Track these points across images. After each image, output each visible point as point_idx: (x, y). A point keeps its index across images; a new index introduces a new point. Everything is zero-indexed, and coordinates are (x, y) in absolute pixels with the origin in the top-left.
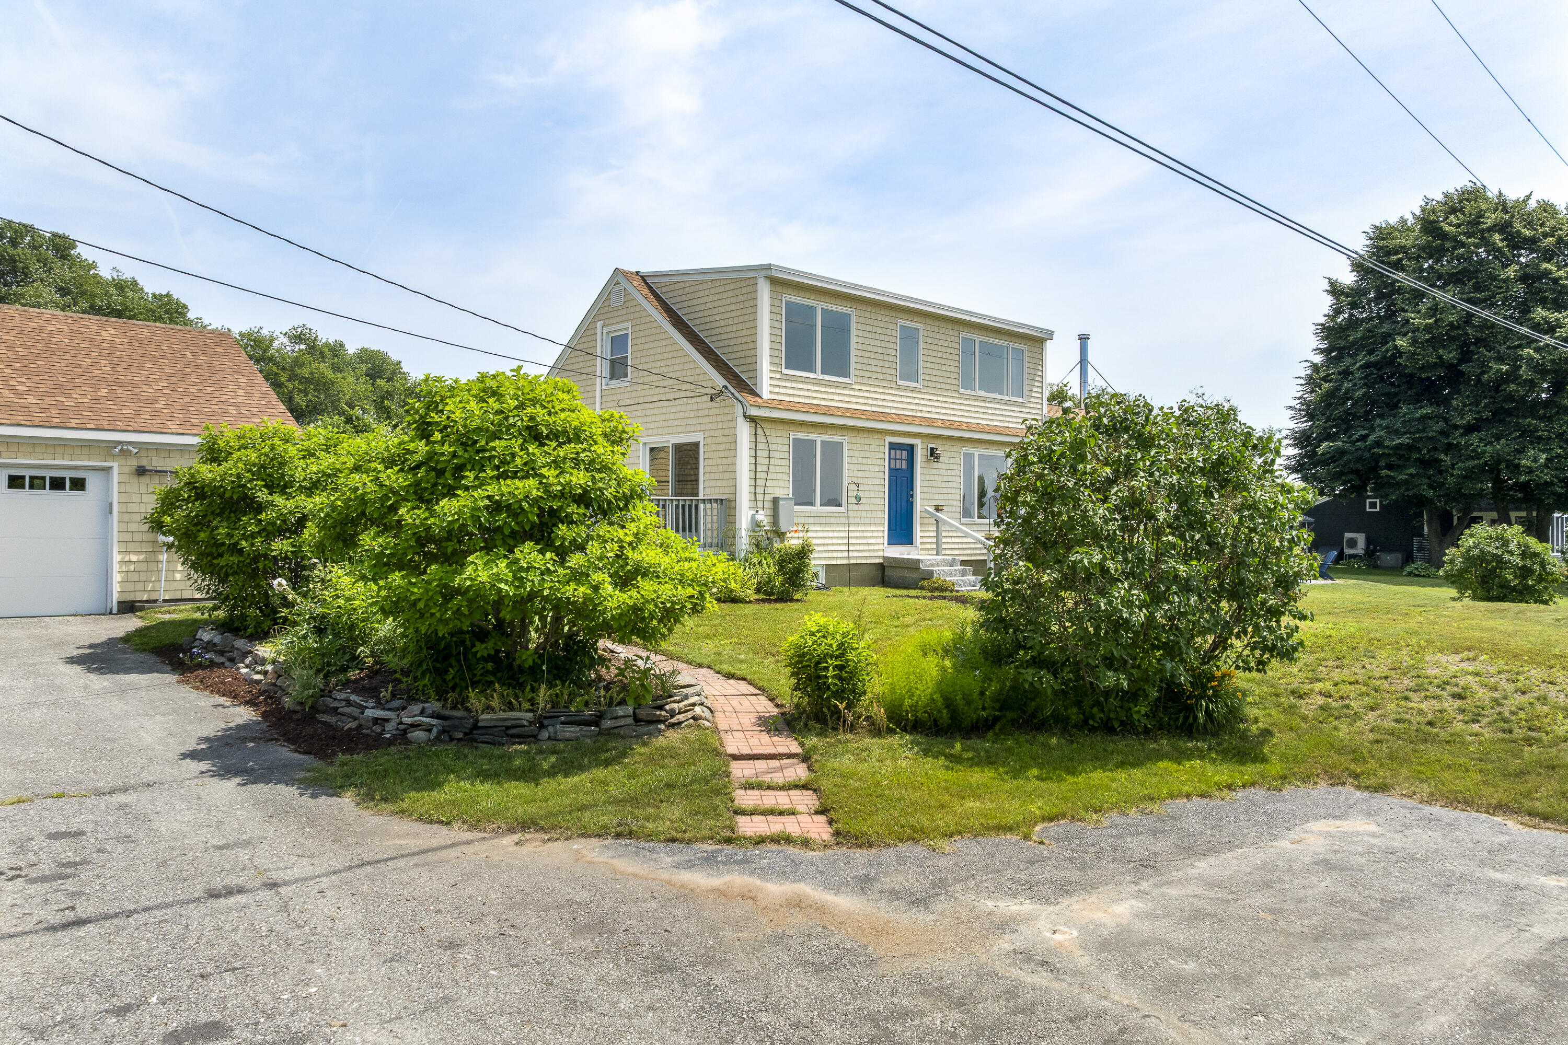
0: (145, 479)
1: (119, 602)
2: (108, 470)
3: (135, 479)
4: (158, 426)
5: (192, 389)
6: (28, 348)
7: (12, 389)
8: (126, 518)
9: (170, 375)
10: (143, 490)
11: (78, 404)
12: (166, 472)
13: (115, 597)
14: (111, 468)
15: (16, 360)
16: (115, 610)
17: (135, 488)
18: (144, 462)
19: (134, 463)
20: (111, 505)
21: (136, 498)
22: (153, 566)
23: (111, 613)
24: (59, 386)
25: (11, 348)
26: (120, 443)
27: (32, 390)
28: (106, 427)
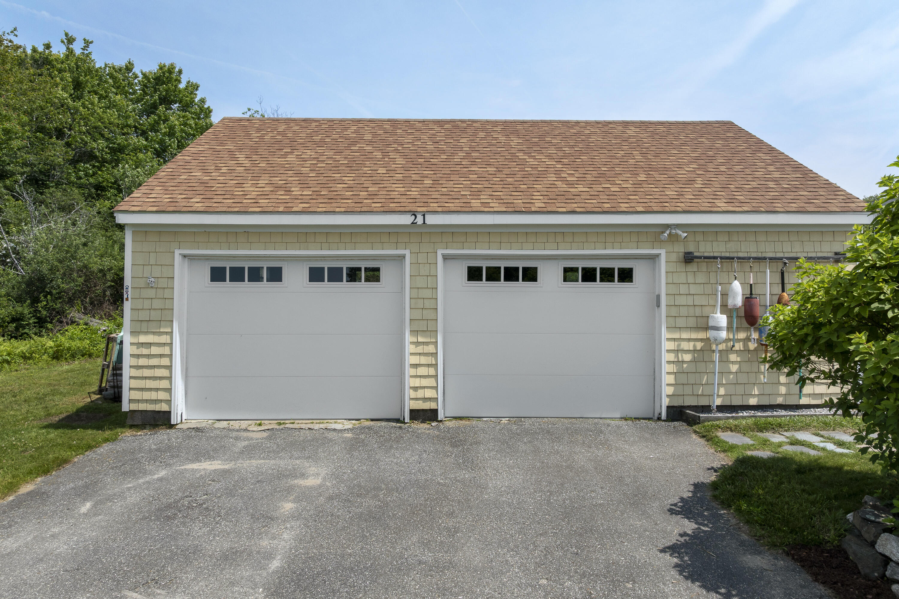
0: (693, 267)
1: (668, 407)
2: (654, 258)
3: (681, 267)
4: (705, 206)
5: (723, 168)
6: (572, 147)
7: (564, 180)
8: (674, 312)
9: (697, 158)
10: (691, 280)
11: (623, 190)
12: (715, 258)
13: (666, 402)
14: (658, 256)
15: (564, 157)
16: (664, 416)
17: (682, 278)
18: (691, 248)
19: (681, 249)
20: (658, 297)
21: (683, 289)
22: (701, 367)
23: (659, 419)
24: (602, 175)
25: (560, 149)
26: (668, 226)
27: (581, 180)
28: (655, 209)
